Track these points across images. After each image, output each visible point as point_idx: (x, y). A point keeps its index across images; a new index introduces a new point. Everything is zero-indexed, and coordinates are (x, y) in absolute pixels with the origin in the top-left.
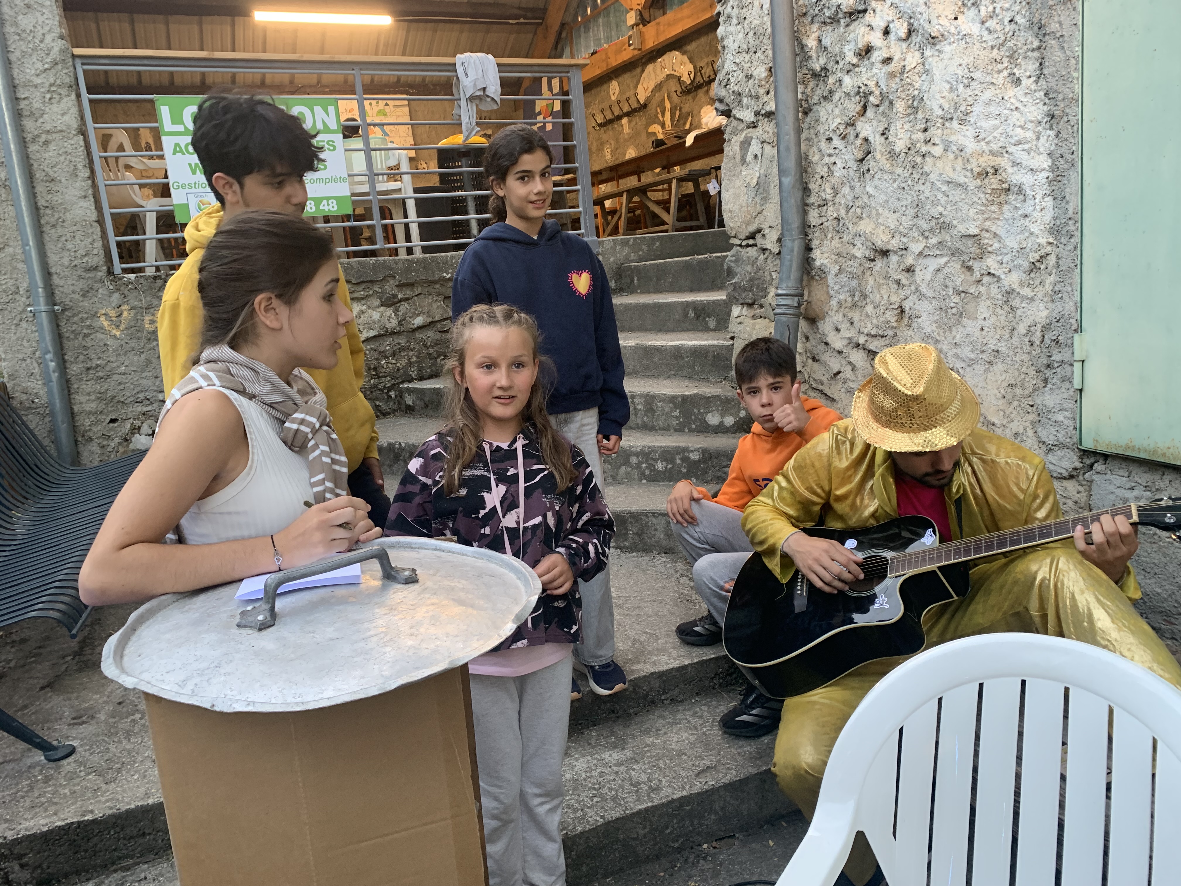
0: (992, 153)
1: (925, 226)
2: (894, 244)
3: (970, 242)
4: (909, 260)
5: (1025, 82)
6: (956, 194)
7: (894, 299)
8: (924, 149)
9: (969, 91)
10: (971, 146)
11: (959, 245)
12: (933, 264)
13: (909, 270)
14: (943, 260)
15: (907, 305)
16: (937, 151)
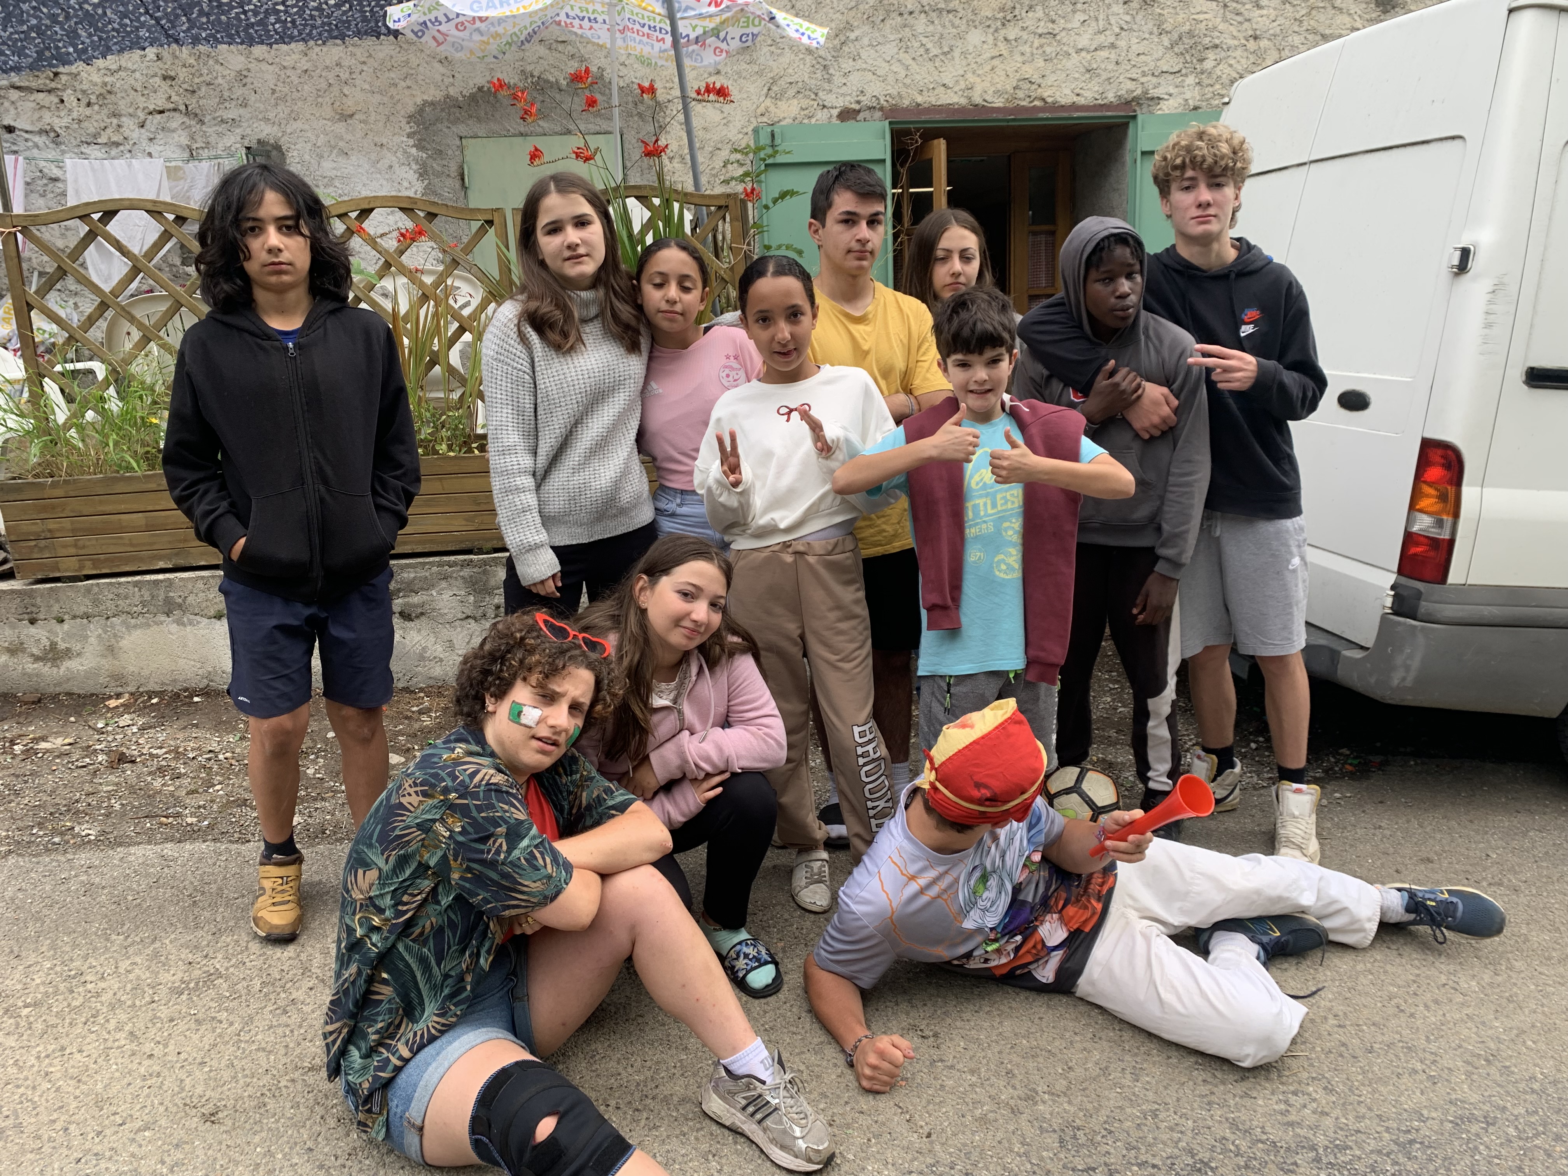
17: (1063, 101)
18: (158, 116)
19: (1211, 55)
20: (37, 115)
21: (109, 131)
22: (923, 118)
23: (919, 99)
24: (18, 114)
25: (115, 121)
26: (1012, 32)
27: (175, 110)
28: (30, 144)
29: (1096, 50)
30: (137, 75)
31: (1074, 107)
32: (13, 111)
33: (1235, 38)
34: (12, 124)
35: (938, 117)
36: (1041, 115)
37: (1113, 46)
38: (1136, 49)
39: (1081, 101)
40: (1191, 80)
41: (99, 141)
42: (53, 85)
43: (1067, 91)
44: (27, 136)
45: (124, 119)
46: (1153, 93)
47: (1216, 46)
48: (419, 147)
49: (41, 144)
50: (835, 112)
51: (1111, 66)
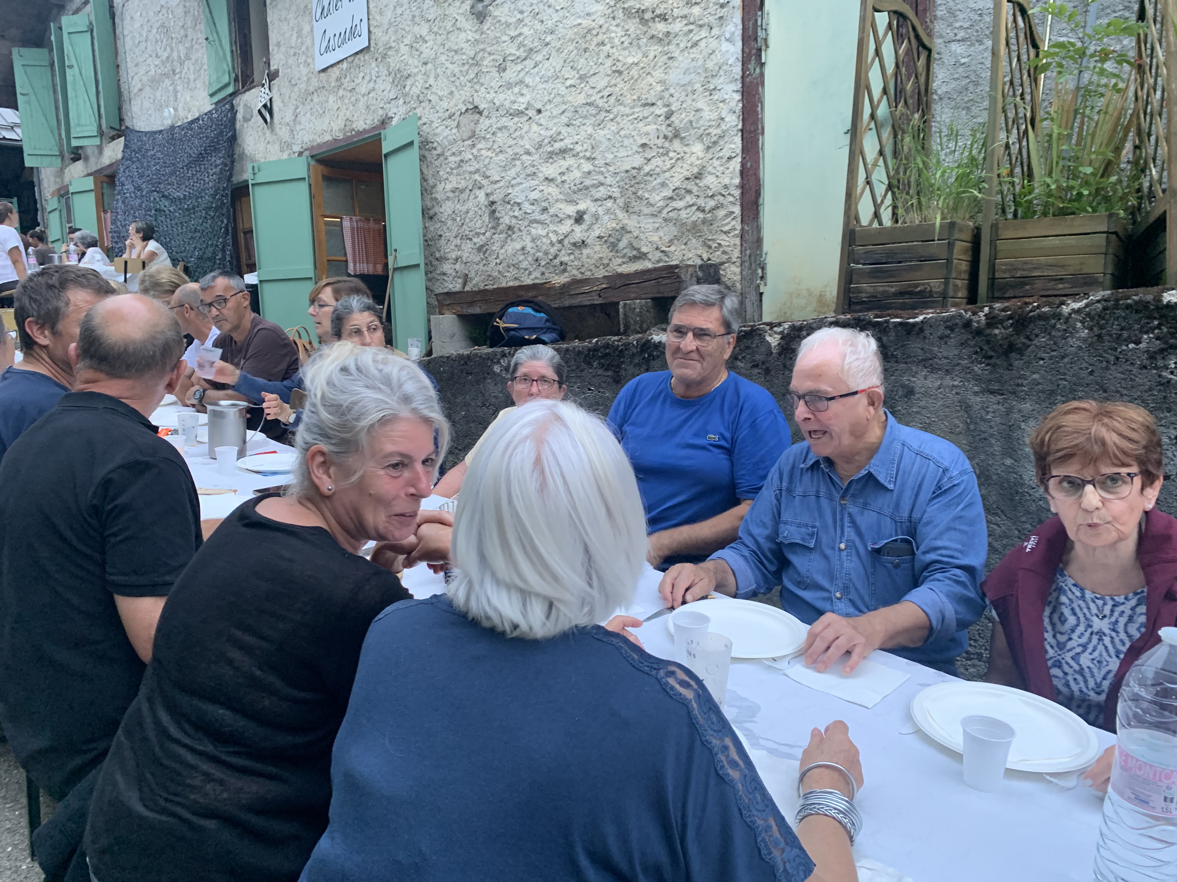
17: (361, 129)
19: (409, 82)
22: (320, 151)
23: (319, 141)
26: (341, 92)
29: (369, 93)
31: (365, 131)
33: (416, 67)
35: (324, 150)
36: (355, 140)
37: (374, 89)
38: (382, 87)
39: (367, 127)
40: (401, 101)
43: (362, 122)
46: (390, 114)
47: (409, 75)
50: (296, 154)
51: (374, 102)
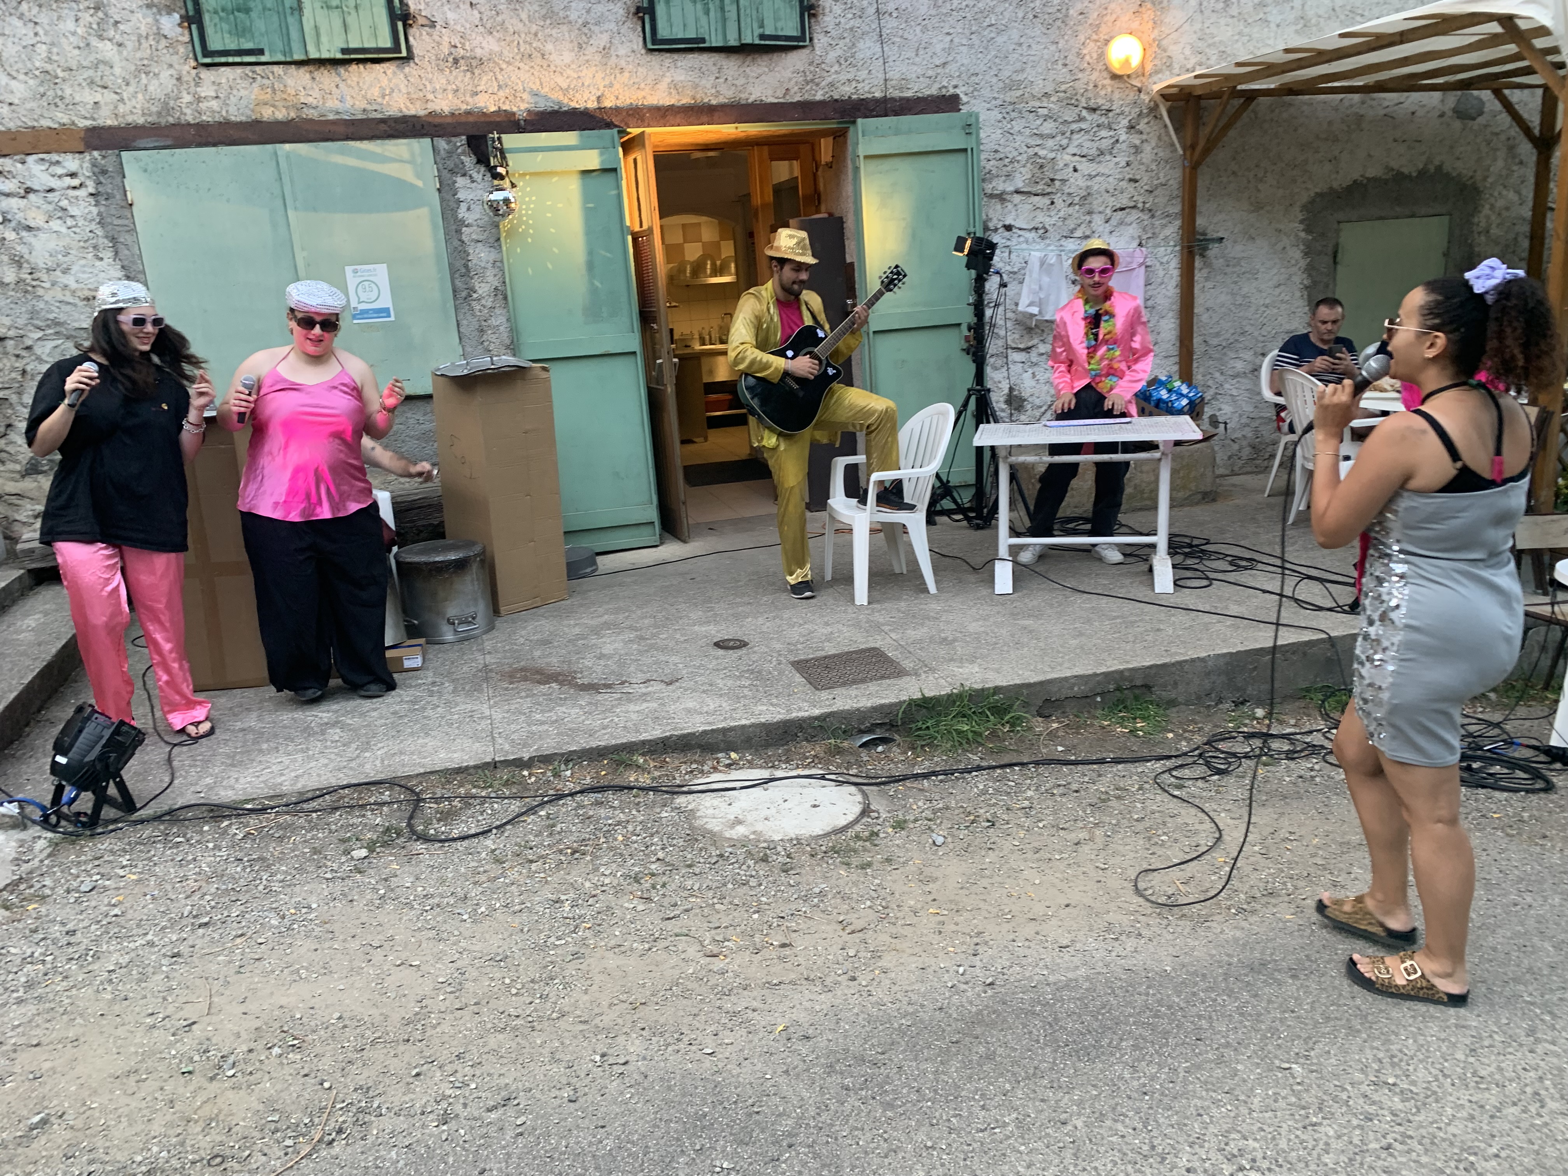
0: (89, 289)
1: (40, 324)
2: (11, 333)
3: (82, 332)
4: (29, 343)
5: (106, 260)
6: (68, 308)
7: (17, 365)
8: (34, 283)
9: (66, 259)
10: (73, 285)
11: (74, 333)
12: (50, 345)
13: (28, 348)
14: (60, 341)
15: (28, 368)
16: (47, 285)
18: (1120, 213)
20: (1032, 215)
21: (1083, 226)
24: (1017, 215)
25: (1088, 218)
27: (1134, 207)
28: (1022, 239)
30: (1111, 179)
32: (1014, 213)
34: (1013, 223)
41: (1075, 235)
42: (1049, 190)
44: (1020, 232)
45: (1094, 216)
48: (1308, 230)
49: (1031, 240)
